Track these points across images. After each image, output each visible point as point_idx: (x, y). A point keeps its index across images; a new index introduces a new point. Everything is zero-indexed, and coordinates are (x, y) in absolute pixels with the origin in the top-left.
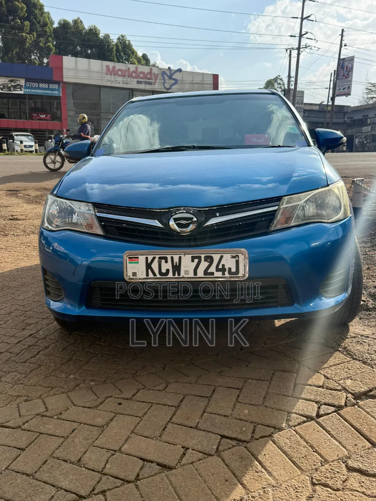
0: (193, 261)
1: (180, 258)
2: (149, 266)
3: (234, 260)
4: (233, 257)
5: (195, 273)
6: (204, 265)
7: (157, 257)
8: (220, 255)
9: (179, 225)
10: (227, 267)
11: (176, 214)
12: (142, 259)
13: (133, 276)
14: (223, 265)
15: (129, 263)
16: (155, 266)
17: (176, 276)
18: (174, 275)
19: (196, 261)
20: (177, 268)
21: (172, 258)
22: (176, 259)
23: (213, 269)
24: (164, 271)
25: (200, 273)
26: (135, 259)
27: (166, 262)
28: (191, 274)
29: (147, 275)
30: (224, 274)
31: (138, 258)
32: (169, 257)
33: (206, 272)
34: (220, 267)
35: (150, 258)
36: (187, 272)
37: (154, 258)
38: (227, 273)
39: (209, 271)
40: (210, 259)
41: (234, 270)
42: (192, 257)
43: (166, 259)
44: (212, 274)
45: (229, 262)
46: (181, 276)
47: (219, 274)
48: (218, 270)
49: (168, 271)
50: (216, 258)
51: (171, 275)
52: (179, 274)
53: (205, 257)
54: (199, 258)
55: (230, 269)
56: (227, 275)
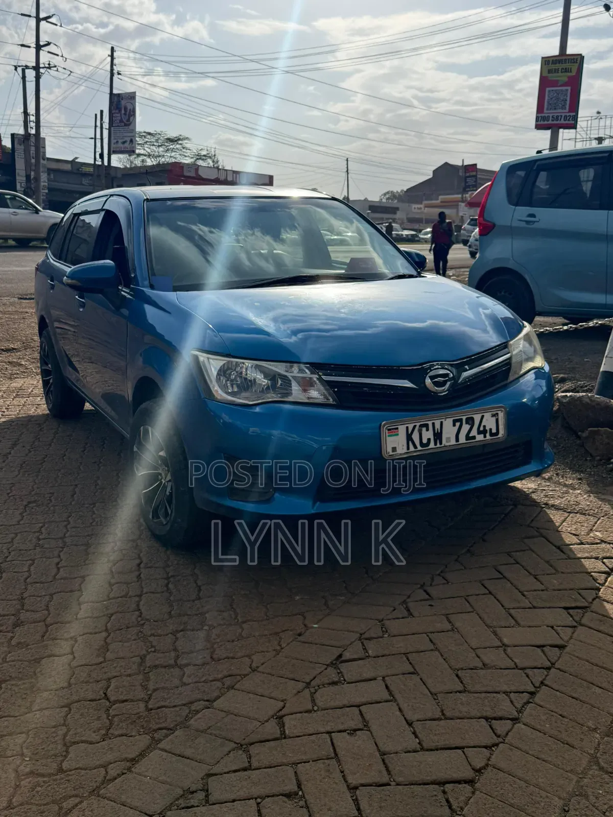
0: (454, 425)
1: (442, 423)
2: (409, 438)
3: (494, 419)
4: (493, 416)
5: (457, 439)
6: (466, 428)
7: (418, 424)
8: (481, 415)
9: (437, 384)
10: (487, 428)
11: (431, 370)
12: (402, 429)
13: (393, 451)
14: (484, 426)
15: (389, 436)
16: (416, 437)
17: (438, 445)
18: (436, 444)
19: (458, 424)
20: (438, 436)
21: (433, 424)
22: (438, 426)
23: (474, 432)
24: (425, 441)
25: (462, 439)
26: (393, 431)
27: (427, 430)
28: (453, 442)
29: (408, 448)
30: (485, 437)
31: (397, 428)
32: (430, 423)
33: (468, 437)
34: (482, 429)
35: (411, 427)
36: (448, 439)
37: (415, 427)
38: (488, 435)
39: (471, 435)
40: (470, 421)
41: (494, 431)
42: (453, 420)
43: (427, 426)
44: (474, 437)
45: (489, 423)
46: (443, 445)
47: (480, 437)
48: (479, 432)
49: (429, 440)
50: (477, 418)
51: (432, 445)
52: (441, 443)
53: (467, 419)
54: (460, 420)
55: (491, 430)
56: (488, 437)
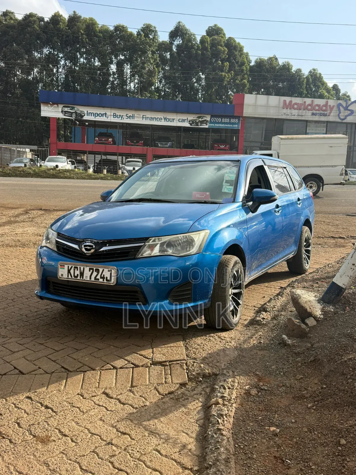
1: (84, 268)
2: (69, 271)
3: (109, 273)
4: (109, 271)
5: (90, 278)
6: (95, 273)
7: (73, 266)
8: (103, 269)
9: (86, 249)
10: (105, 277)
11: (85, 243)
12: (66, 266)
13: (62, 276)
14: (104, 275)
15: (60, 268)
16: (72, 271)
17: (81, 279)
18: (80, 278)
19: (91, 271)
20: (82, 274)
21: (80, 268)
22: (82, 269)
23: (98, 277)
24: (76, 275)
25: (93, 279)
26: (63, 266)
27: (77, 270)
28: (88, 279)
29: (68, 276)
30: (103, 280)
31: (64, 266)
32: (79, 267)
33: (95, 278)
34: (102, 276)
35: (70, 266)
36: (86, 277)
37: (72, 267)
38: (105, 280)
39: (97, 278)
40: (97, 271)
41: (109, 279)
42: (90, 268)
43: (77, 268)
44: (98, 279)
45: (107, 274)
46: (84, 279)
47: (101, 280)
48: (101, 278)
49: (78, 275)
50: (101, 270)
51: (79, 278)
53: (96, 269)
54: (93, 269)
55: (107, 278)
56: (105, 281)
